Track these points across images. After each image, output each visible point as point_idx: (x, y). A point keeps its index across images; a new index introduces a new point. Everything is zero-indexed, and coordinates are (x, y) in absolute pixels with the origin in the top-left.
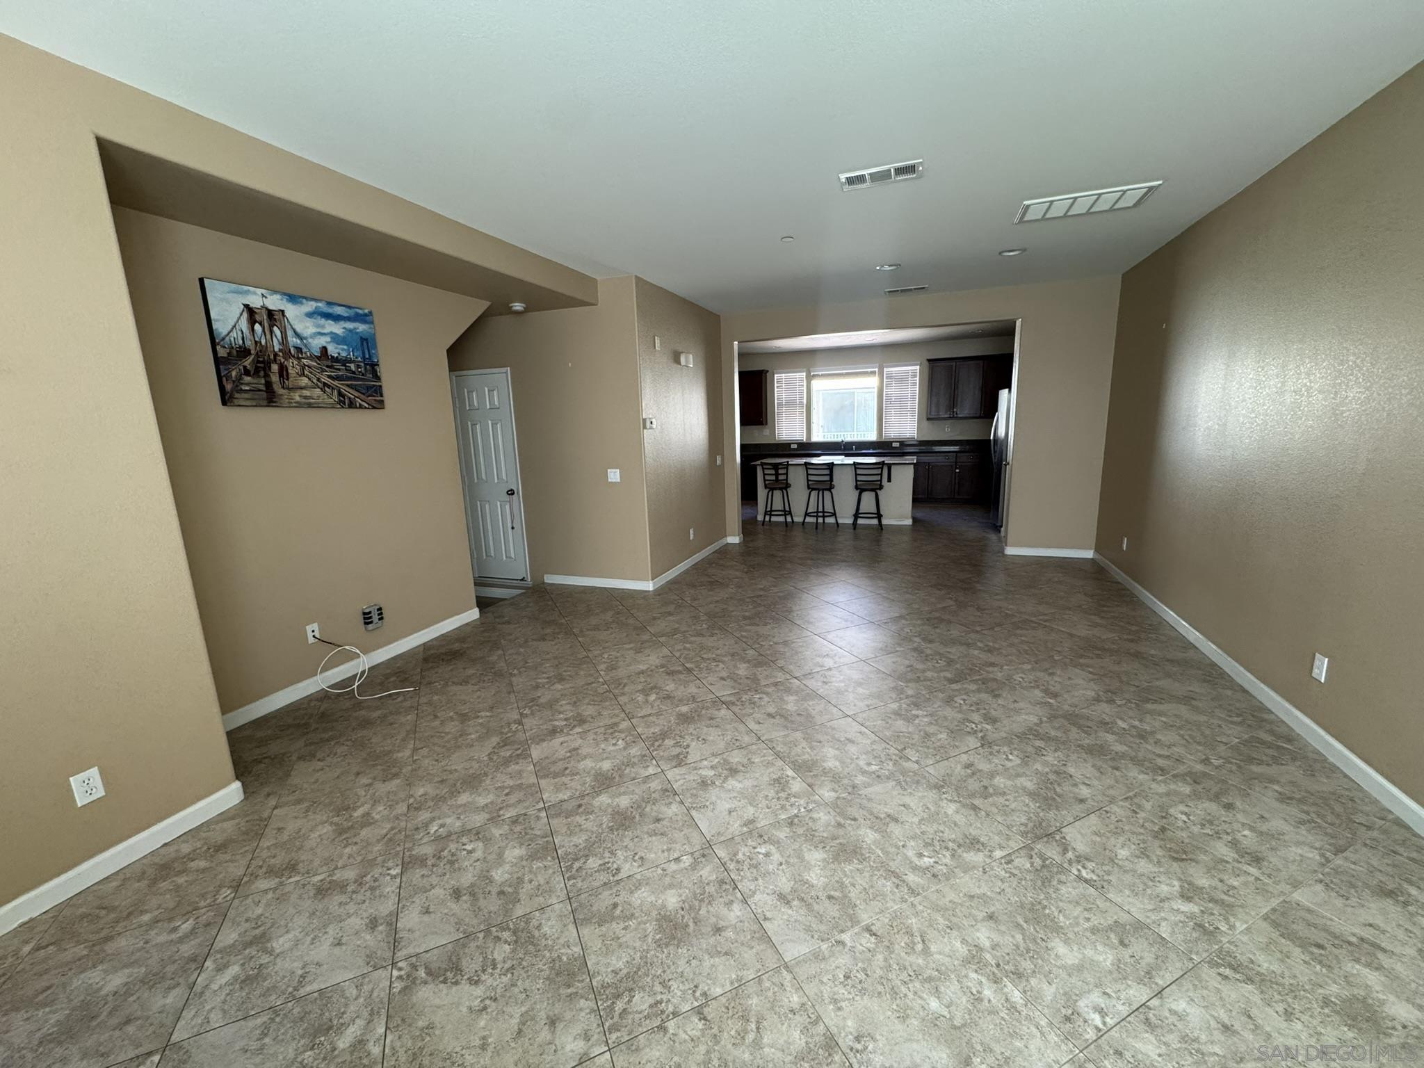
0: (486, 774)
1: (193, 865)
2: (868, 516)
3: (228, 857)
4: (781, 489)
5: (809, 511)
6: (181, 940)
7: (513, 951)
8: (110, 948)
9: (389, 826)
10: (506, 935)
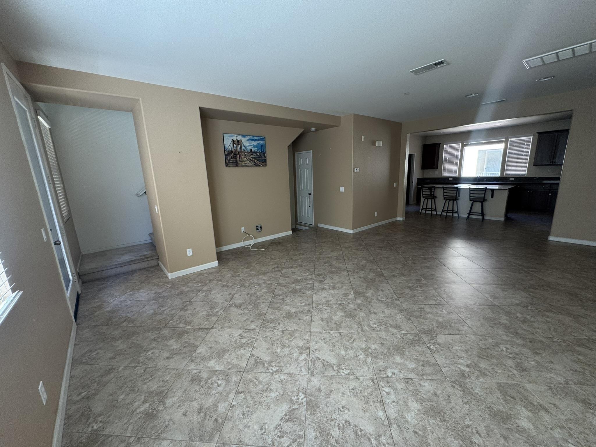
0: (269, 273)
1: (205, 275)
2: (476, 214)
3: (211, 275)
4: (431, 199)
5: (444, 210)
6: (198, 287)
7: (253, 308)
8: (188, 284)
9: (242, 278)
10: (253, 305)
